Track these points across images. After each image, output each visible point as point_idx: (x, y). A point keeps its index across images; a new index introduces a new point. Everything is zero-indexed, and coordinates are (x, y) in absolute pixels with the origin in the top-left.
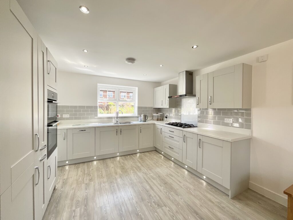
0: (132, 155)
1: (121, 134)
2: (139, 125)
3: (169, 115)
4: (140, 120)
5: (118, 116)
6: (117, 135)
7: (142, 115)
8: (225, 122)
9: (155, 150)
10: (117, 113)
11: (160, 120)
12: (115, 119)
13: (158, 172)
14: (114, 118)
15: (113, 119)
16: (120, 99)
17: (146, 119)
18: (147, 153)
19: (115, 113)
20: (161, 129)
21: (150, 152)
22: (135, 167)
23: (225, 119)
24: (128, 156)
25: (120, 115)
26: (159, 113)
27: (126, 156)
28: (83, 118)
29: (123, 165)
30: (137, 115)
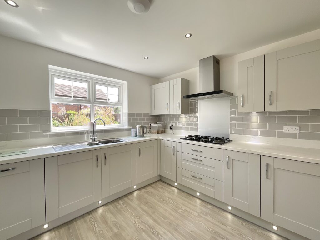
0: (126, 199)
1: (105, 164)
2: (136, 143)
3: (176, 124)
4: (133, 134)
5: (95, 130)
6: (97, 166)
7: (138, 126)
8: (284, 131)
9: (160, 180)
10: (93, 124)
11: (162, 133)
12: (88, 136)
13: (192, 232)
14: (87, 132)
15: (86, 136)
16: (96, 100)
17: (145, 132)
18: (150, 187)
19: (89, 124)
20: (174, 147)
21: (153, 185)
22: (144, 229)
23: (285, 127)
24: (121, 202)
25: (98, 127)
26: (158, 123)
27: (116, 203)
28: (11, 138)
29: (116, 231)
30: (126, 126)
